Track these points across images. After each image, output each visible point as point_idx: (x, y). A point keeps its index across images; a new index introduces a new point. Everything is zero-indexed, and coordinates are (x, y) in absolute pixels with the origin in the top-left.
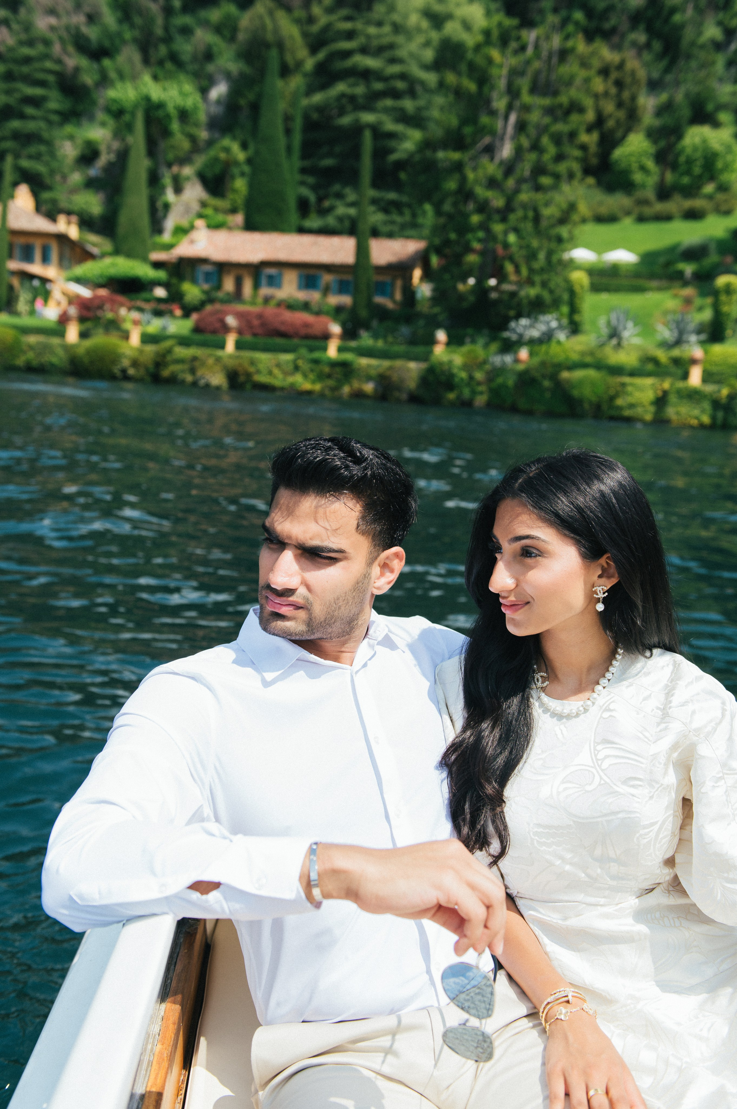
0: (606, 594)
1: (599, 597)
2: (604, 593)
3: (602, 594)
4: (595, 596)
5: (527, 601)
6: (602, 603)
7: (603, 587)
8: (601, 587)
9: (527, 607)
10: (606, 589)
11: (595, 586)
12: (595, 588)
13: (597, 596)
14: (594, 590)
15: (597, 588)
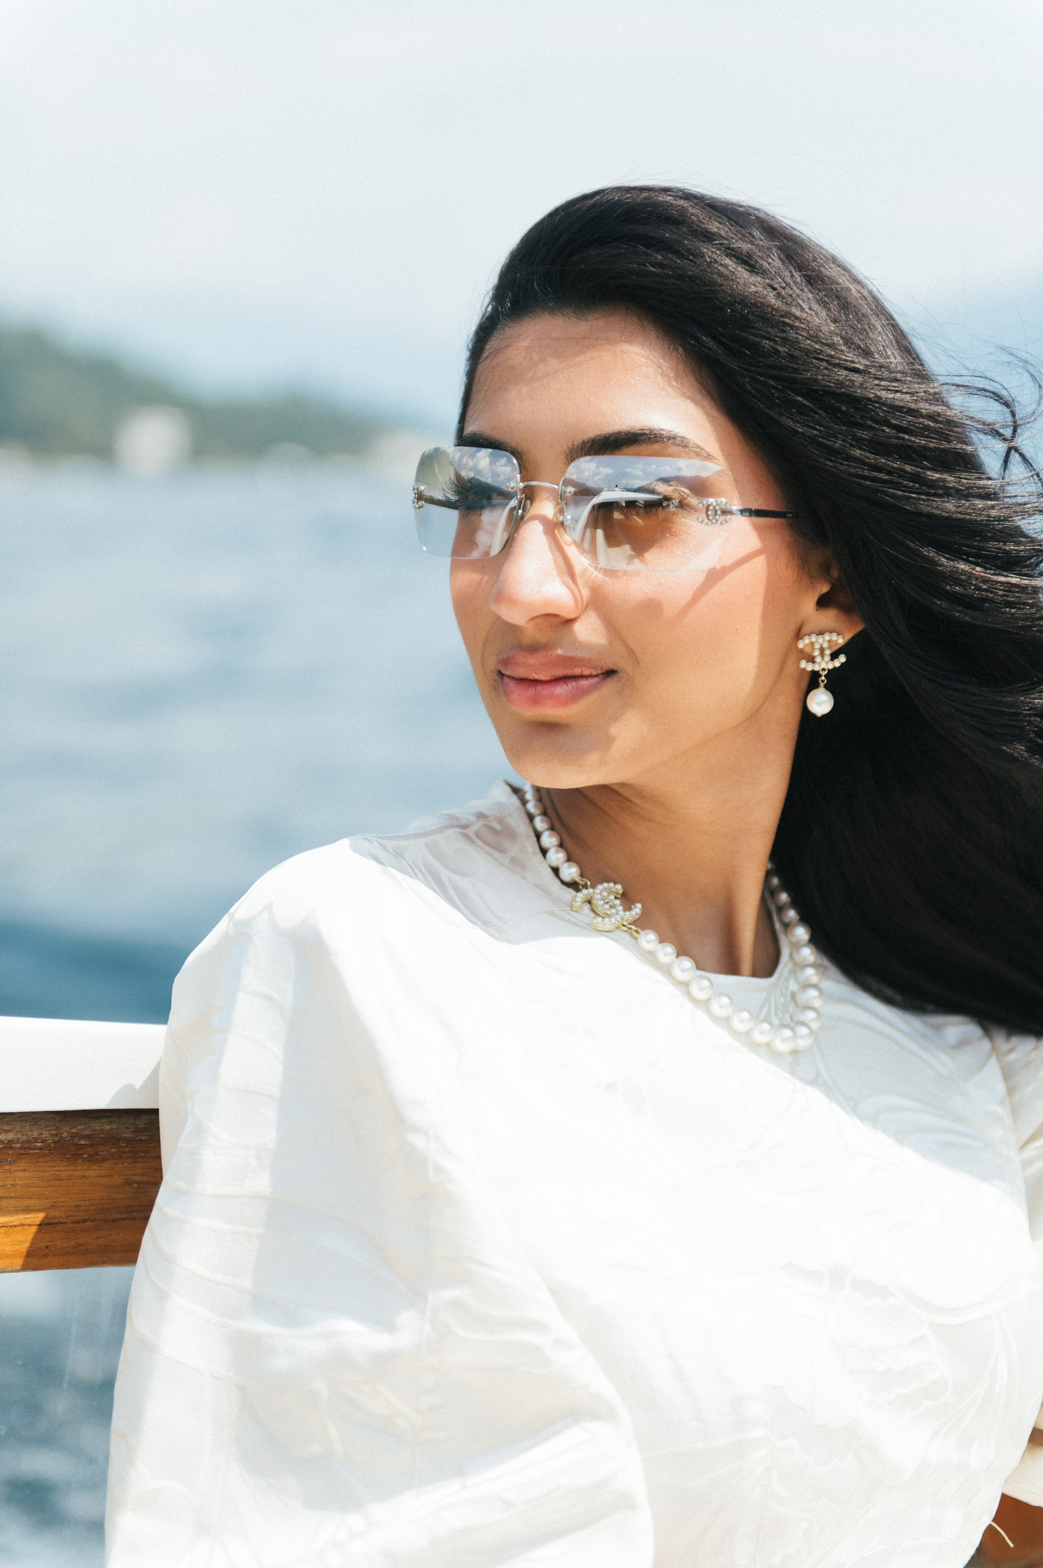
0: (842, 659)
1: (817, 668)
2: (834, 656)
3: (827, 658)
4: (803, 664)
5: (610, 666)
6: (826, 687)
7: (834, 637)
8: (827, 637)
9: (611, 685)
10: (841, 641)
11: (805, 630)
12: (807, 640)
13: (810, 667)
14: (801, 645)
15: (814, 638)
